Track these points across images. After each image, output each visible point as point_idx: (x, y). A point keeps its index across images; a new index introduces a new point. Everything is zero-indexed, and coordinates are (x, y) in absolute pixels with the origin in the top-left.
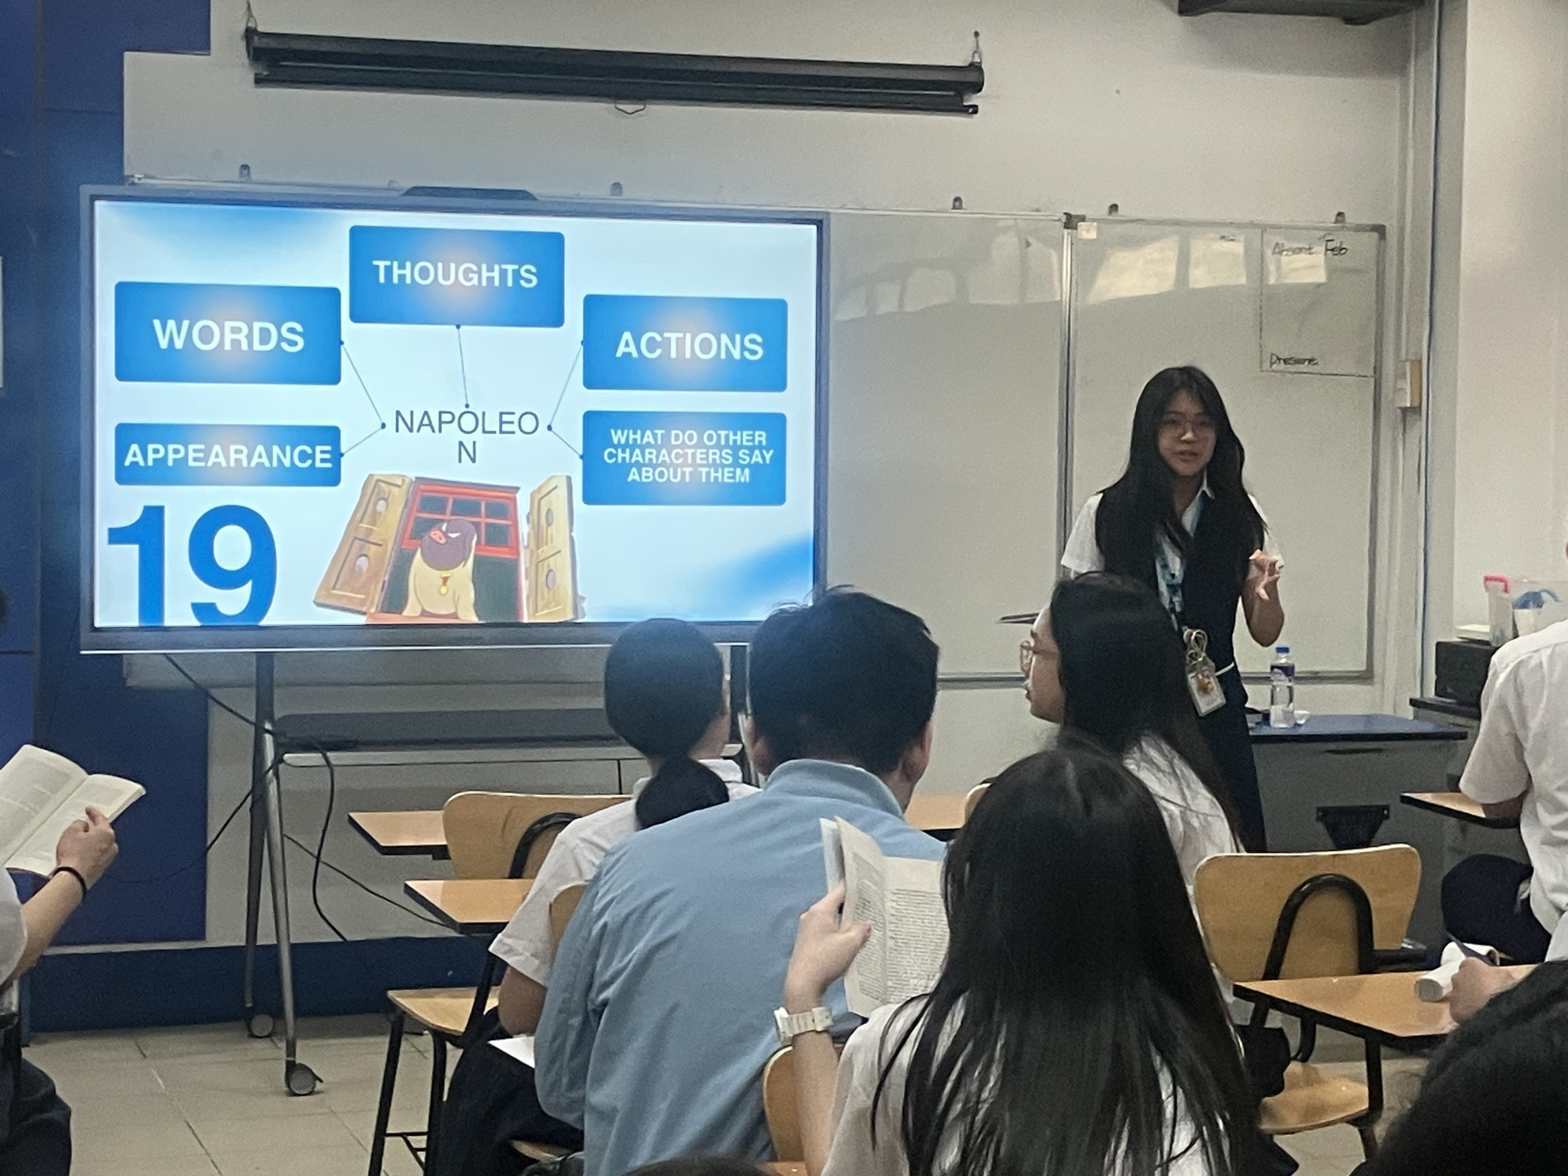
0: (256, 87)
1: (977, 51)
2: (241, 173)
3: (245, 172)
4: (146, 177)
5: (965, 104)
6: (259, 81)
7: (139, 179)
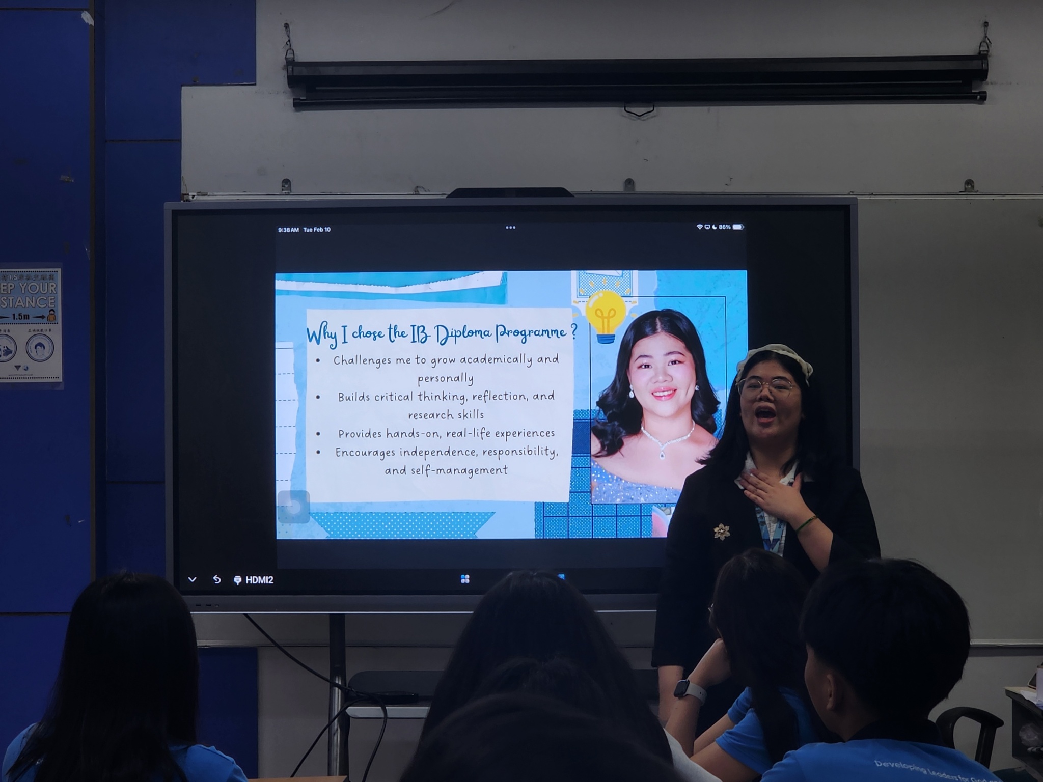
0: (297, 111)
1: (986, 40)
2: (283, 186)
3: (286, 186)
4: (199, 194)
5: (973, 91)
6: (299, 105)
7: (193, 196)
